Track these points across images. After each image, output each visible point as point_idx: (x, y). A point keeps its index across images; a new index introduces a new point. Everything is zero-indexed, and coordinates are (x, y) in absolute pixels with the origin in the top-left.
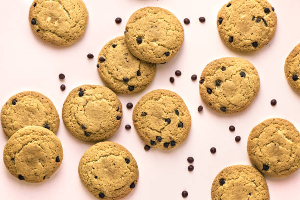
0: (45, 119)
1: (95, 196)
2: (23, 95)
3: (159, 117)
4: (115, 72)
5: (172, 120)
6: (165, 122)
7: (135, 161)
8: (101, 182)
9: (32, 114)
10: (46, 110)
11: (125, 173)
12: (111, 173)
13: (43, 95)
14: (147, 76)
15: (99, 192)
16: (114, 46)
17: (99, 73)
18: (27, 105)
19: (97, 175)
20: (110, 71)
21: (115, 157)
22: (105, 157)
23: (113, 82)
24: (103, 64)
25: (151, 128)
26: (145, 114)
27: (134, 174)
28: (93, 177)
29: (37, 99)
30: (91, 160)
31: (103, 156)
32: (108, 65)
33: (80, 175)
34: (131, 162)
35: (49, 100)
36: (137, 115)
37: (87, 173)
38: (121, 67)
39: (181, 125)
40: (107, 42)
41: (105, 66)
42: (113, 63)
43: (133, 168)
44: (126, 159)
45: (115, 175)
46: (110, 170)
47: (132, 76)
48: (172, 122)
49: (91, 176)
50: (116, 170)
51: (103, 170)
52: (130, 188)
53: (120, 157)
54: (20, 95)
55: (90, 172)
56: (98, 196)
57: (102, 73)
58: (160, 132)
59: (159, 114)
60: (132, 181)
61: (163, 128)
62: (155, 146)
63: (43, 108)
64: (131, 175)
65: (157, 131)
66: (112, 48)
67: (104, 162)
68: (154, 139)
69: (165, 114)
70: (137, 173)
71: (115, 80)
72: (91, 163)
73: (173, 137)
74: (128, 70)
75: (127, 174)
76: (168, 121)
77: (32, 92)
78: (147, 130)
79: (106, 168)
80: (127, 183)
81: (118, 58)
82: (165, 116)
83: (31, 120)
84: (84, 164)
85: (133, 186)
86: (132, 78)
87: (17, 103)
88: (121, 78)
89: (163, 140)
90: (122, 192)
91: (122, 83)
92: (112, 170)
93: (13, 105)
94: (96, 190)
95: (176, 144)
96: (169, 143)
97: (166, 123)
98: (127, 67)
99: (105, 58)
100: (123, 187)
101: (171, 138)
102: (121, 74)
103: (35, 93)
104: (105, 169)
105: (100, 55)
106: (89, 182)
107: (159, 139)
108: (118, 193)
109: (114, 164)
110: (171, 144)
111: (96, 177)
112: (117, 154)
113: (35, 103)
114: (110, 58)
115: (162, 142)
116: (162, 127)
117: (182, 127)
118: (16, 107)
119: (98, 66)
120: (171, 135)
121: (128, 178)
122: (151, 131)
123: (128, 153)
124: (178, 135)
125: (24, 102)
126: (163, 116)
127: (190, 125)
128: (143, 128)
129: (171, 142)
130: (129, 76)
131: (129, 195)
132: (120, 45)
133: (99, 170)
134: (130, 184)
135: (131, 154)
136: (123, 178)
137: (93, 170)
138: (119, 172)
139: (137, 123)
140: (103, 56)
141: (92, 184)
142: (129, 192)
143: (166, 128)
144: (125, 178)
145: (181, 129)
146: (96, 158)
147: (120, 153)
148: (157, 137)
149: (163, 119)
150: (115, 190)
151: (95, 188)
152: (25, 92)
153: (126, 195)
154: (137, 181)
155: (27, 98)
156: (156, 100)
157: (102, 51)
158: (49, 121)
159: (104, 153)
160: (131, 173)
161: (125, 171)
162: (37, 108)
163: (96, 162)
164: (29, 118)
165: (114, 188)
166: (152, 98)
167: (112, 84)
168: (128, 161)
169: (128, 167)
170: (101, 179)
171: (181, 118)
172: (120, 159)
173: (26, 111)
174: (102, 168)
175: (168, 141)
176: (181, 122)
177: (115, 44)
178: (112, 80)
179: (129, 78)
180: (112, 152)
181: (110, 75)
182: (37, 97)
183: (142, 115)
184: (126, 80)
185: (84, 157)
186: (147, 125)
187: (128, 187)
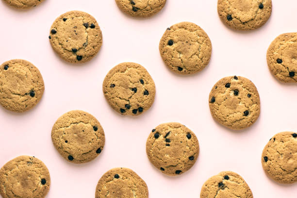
0: (32, 86)
1: (65, 158)
2: (15, 62)
3: (126, 87)
4: (65, 43)
5: (138, 88)
6: (131, 91)
7: (102, 129)
8: (71, 146)
9: (20, 80)
10: (33, 78)
11: (93, 140)
12: (80, 139)
13: (32, 65)
14: (93, 47)
15: (68, 155)
16: (65, 20)
17: (51, 44)
18: (17, 71)
19: (68, 140)
20: (60, 42)
21: (84, 124)
22: (75, 124)
23: (63, 52)
24: (54, 35)
25: (120, 98)
26: (114, 85)
27: (101, 141)
28: (64, 141)
29: (27, 67)
30: (63, 126)
31: (74, 123)
32: (58, 37)
33: (53, 139)
34: (99, 130)
35: (37, 70)
36: (107, 87)
37: (58, 137)
38: (70, 39)
39: (146, 93)
40: (58, 16)
41: (57, 38)
42: (63, 35)
43: (100, 135)
44: (94, 127)
45: (83, 140)
46: (79, 136)
47: (80, 47)
48: (138, 91)
49: (61, 140)
50: (84, 136)
51: (73, 135)
52: (96, 153)
53: (89, 125)
54: (12, 62)
55: (61, 137)
56: (67, 158)
57: (54, 44)
58: (129, 101)
59: (126, 85)
60: (98, 146)
61: (131, 97)
62: (125, 113)
63: (31, 75)
64: (98, 141)
65: (126, 100)
66: (62, 22)
67: (74, 128)
68: (123, 107)
69: (131, 84)
70: (103, 140)
71: (65, 51)
72: (63, 129)
73: (140, 104)
74: (77, 41)
75: (94, 141)
76: (135, 90)
77: (23, 61)
78: (117, 100)
79: (75, 133)
80: (94, 148)
81: (67, 30)
82: (131, 85)
83: (19, 85)
84: (56, 129)
85: (99, 151)
86: (80, 49)
87: (8, 69)
88: (70, 48)
89: (131, 107)
90: (89, 156)
91: (71, 53)
92: (81, 136)
93: (5, 70)
94: (66, 153)
95: (144, 110)
96: (137, 110)
97: (133, 92)
98: (76, 39)
99: (56, 30)
100: (90, 151)
101: (138, 105)
102: (71, 45)
103: (26, 62)
104: (75, 135)
105: (52, 27)
106: (60, 145)
107: (128, 106)
108: (85, 157)
109: (83, 131)
110: (139, 111)
111: (66, 142)
112: (87, 122)
113: (24, 71)
114: (61, 30)
115: (131, 109)
116: (129, 96)
117: (148, 94)
118: (7, 72)
119: (50, 38)
120: (138, 103)
121: (95, 144)
122: (120, 101)
123: (96, 121)
124: (145, 101)
125: (15, 69)
126: (129, 86)
127: (154, 92)
128: (113, 98)
129: (139, 108)
130: (77, 47)
131: (95, 159)
132: (70, 19)
133: (70, 135)
134: (96, 149)
135: (99, 123)
136: (90, 143)
137: (64, 135)
138: (87, 138)
139: (107, 94)
140: (55, 29)
141: (62, 148)
142: (96, 157)
143: (133, 97)
144: (92, 144)
145: (146, 97)
146: (68, 124)
147: (89, 121)
148: (126, 105)
149: (130, 88)
150: (83, 154)
151: (65, 151)
152: (17, 60)
153: (93, 159)
154: (103, 147)
155: (18, 66)
156: (122, 72)
157: (54, 24)
158: (35, 89)
159: (74, 120)
160: (98, 139)
161: (93, 137)
162: (26, 75)
163: (68, 128)
164: (18, 84)
165: (82, 152)
166: (119, 70)
167: (63, 54)
168: (95, 129)
169: (95, 134)
170: (71, 143)
171: (146, 86)
172: (89, 127)
173: (15, 77)
174: (72, 134)
175: (136, 107)
176: (146, 90)
177: (66, 18)
178: (62, 50)
179: (77, 49)
180: (82, 120)
181: (60, 46)
182: (27, 65)
183: (111, 87)
184: (74, 51)
185: (57, 123)
186: (116, 95)
187: (94, 152)
